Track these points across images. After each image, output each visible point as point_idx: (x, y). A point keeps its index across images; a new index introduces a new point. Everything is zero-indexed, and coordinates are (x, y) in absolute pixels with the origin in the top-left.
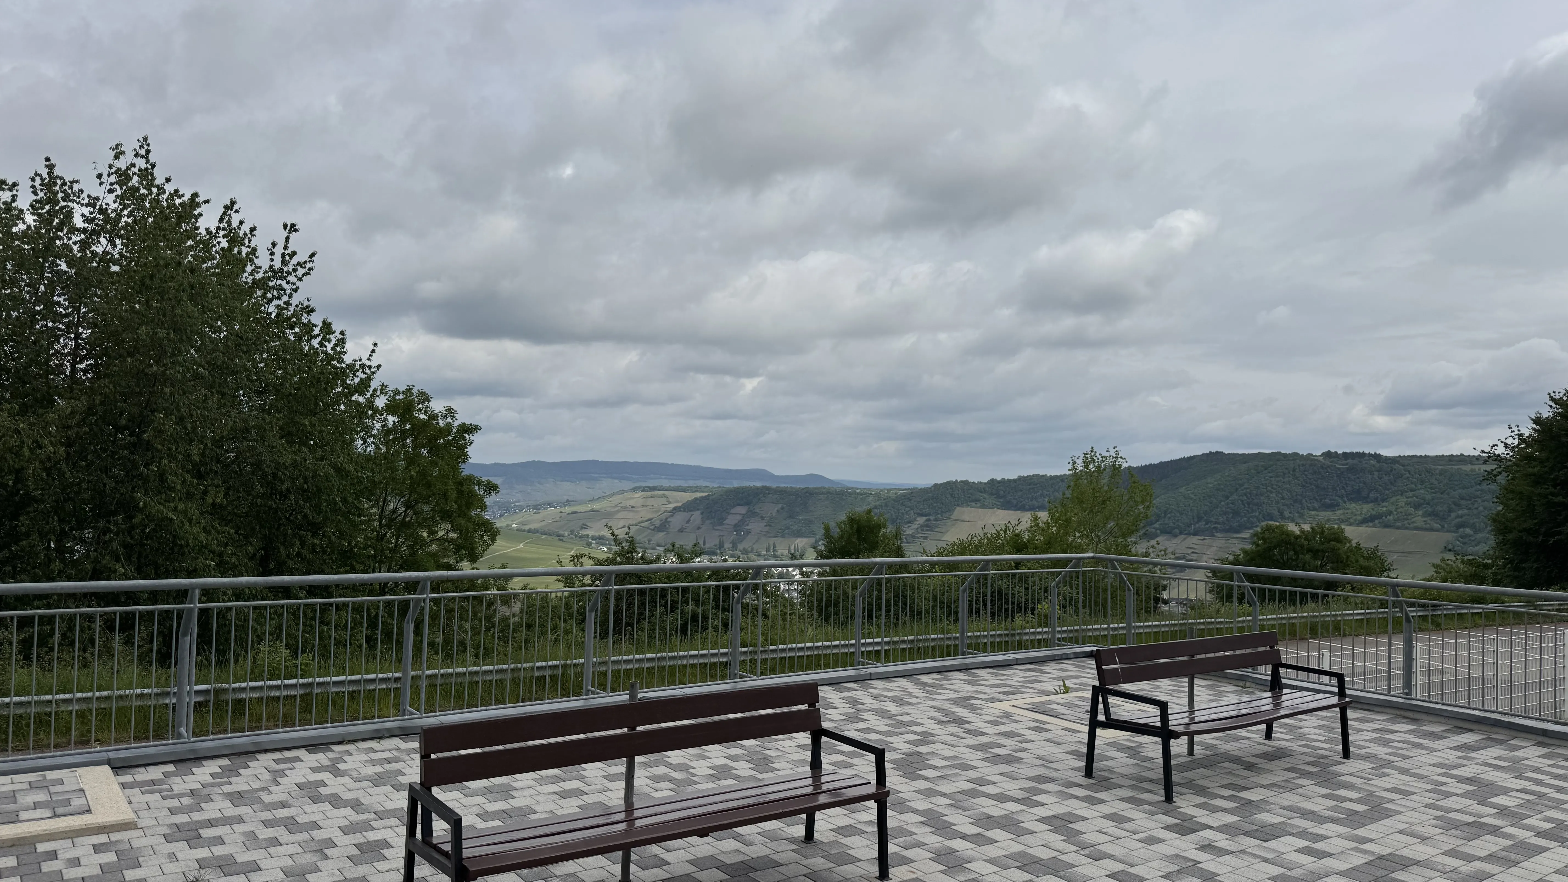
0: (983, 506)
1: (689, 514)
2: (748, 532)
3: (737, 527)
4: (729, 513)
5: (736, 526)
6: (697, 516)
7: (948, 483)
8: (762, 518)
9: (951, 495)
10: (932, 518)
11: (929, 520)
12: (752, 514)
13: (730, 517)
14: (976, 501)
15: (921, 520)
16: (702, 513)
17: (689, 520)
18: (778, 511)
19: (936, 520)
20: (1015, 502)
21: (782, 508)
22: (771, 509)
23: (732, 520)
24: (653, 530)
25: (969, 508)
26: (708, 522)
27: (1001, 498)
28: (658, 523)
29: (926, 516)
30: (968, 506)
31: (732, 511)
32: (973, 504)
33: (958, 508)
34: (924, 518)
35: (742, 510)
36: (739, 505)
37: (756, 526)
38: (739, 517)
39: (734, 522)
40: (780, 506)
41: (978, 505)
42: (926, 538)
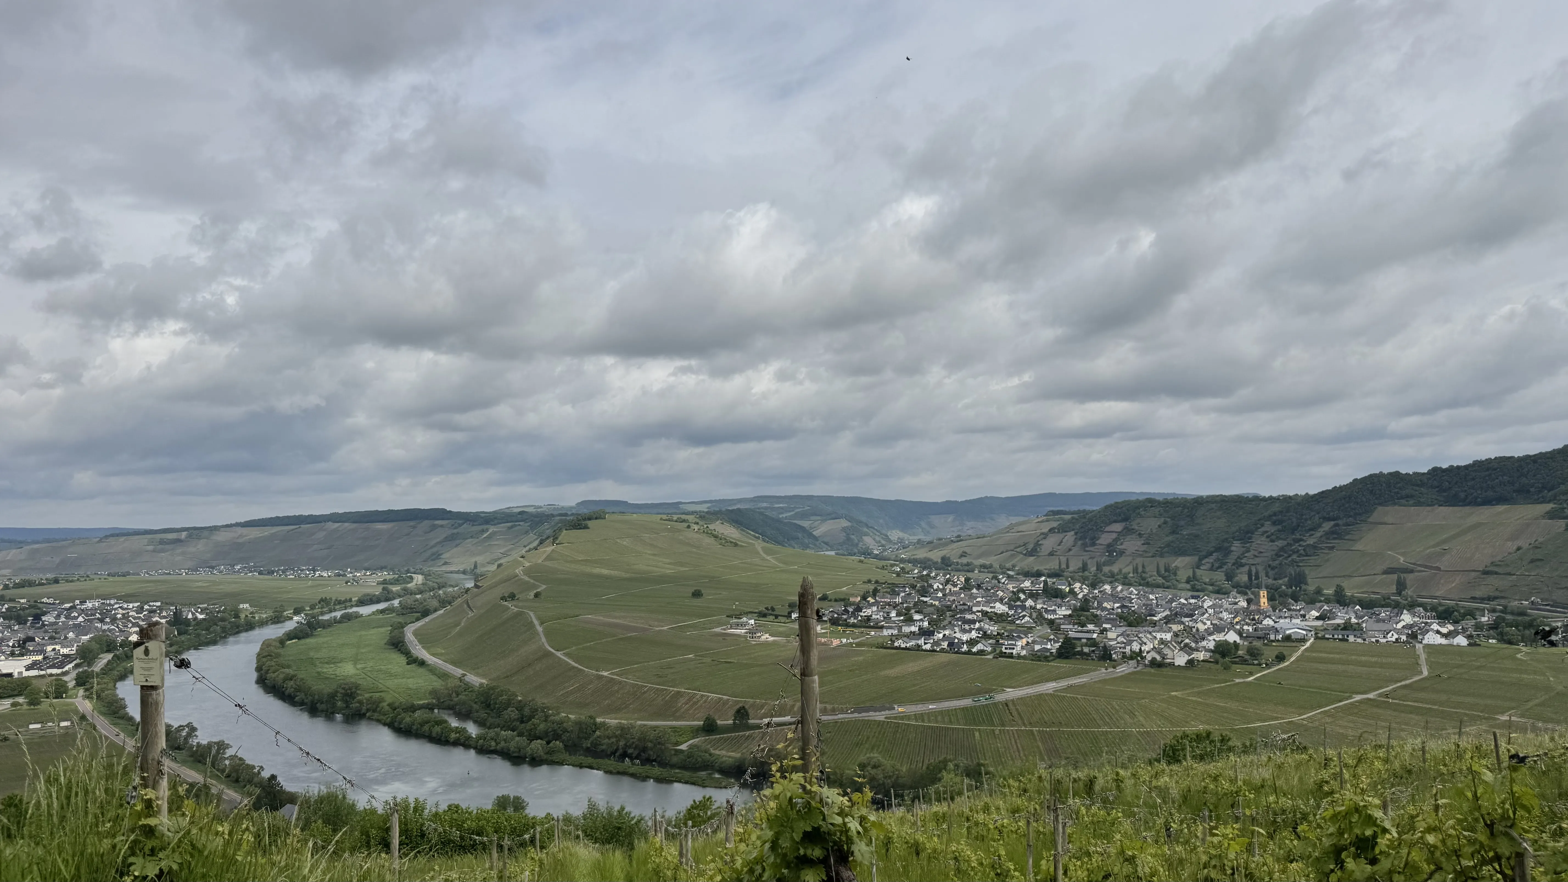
0: (1419, 504)
1: (1061, 536)
2: (1121, 553)
3: (1110, 548)
4: (1103, 532)
5: (1109, 546)
6: (1070, 537)
7: (1371, 476)
8: (1140, 535)
9: (1371, 492)
10: (1340, 522)
11: (1337, 525)
12: (1128, 531)
13: (1104, 536)
14: (1408, 497)
15: (1327, 526)
16: (1076, 534)
17: (1061, 542)
18: (1159, 526)
19: (1348, 525)
20: (1462, 495)
21: (1165, 523)
22: (1150, 524)
23: (1105, 539)
24: (1025, 555)
25: (1396, 507)
26: (1080, 543)
27: (1444, 491)
28: (1030, 547)
29: (1333, 520)
30: (1395, 504)
31: (1107, 529)
32: (1403, 501)
33: (1380, 508)
34: (1332, 523)
35: (1118, 527)
36: (1115, 522)
37: (1131, 545)
38: (1114, 536)
39: (1109, 541)
40: (1162, 520)
41: (1411, 502)
42: (1332, 548)
